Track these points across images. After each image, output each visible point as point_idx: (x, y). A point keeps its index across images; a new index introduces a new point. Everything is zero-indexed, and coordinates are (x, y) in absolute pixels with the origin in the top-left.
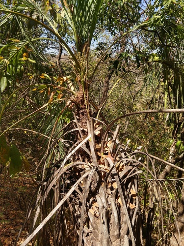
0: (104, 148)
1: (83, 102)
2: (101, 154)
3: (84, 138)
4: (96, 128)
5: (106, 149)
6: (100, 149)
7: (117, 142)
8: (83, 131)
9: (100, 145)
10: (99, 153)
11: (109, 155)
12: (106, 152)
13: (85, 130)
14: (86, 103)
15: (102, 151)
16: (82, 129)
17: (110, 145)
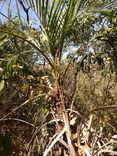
0: (80, 137)
1: (58, 95)
2: (78, 145)
3: (61, 130)
4: (71, 119)
5: (82, 139)
6: (77, 139)
7: (92, 130)
8: (60, 122)
9: (76, 134)
10: (76, 144)
11: (86, 144)
12: (83, 142)
13: (62, 121)
14: (61, 96)
15: (78, 141)
16: (58, 120)
17: (86, 134)
